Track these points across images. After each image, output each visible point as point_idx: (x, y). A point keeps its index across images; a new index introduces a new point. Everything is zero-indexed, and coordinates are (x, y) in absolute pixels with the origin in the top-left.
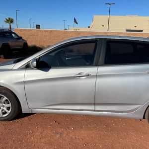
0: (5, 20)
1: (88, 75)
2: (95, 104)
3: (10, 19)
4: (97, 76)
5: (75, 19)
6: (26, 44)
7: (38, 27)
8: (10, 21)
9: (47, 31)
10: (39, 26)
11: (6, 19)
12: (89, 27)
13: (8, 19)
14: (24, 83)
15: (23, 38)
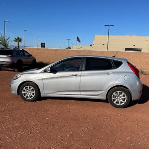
1: (76, 75)
2: (80, 91)
4: (81, 76)
5: (78, 38)
6: (34, 60)
8: (19, 40)
9: (52, 50)
10: (44, 44)
11: (15, 38)
12: (91, 45)
13: (17, 38)
14: (43, 79)
15: (33, 55)
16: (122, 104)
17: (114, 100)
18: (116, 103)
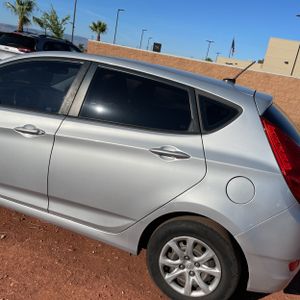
0: (92, 25)
3: (100, 24)
7: (157, 47)
8: (100, 28)
10: (160, 45)
11: (94, 24)
12: (260, 62)
16: (195, 294)
17: (167, 269)
18: (176, 281)
